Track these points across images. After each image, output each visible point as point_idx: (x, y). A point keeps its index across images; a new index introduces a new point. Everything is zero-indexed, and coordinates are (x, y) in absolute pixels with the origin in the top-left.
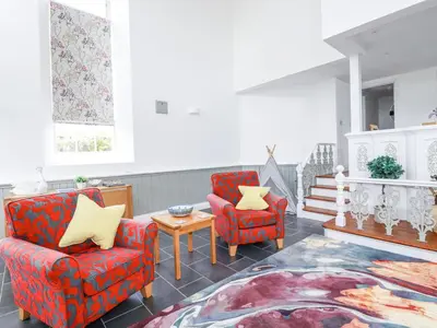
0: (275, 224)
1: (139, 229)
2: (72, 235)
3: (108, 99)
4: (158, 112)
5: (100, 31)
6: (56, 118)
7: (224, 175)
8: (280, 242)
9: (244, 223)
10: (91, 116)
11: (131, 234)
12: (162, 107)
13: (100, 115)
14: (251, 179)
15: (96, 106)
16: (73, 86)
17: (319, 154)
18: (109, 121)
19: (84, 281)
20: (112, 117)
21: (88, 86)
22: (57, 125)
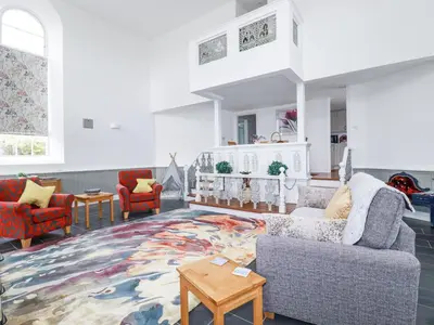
0: (153, 200)
2: (26, 197)
3: (44, 116)
4: (85, 127)
5: (39, 66)
8: (157, 210)
10: (29, 129)
12: (88, 124)
13: (37, 128)
14: (147, 174)
15: (34, 122)
16: (15, 107)
17: (203, 159)
18: (44, 133)
21: (28, 107)
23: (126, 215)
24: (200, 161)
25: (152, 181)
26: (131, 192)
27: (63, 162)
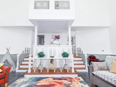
0: (4, 78)
8: (6, 84)
24: (24, 52)
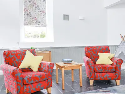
0: (115, 72)
1: (46, 65)
3: (44, 15)
6: (25, 24)
7: (91, 47)
8: (118, 82)
9: (97, 69)
10: (37, 23)
11: (44, 67)
13: (41, 23)
14: (106, 50)
15: (40, 19)
16: (31, 11)
18: (44, 25)
19: (23, 79)
20: (45, 23)
21: (37, 11)
22: (25, 27)
23: (92, 82)
25: (111, 55)
26: (94, 63)
27: (53, 41)
